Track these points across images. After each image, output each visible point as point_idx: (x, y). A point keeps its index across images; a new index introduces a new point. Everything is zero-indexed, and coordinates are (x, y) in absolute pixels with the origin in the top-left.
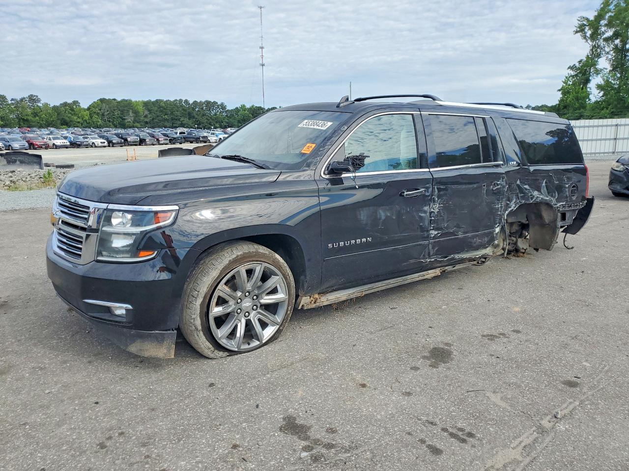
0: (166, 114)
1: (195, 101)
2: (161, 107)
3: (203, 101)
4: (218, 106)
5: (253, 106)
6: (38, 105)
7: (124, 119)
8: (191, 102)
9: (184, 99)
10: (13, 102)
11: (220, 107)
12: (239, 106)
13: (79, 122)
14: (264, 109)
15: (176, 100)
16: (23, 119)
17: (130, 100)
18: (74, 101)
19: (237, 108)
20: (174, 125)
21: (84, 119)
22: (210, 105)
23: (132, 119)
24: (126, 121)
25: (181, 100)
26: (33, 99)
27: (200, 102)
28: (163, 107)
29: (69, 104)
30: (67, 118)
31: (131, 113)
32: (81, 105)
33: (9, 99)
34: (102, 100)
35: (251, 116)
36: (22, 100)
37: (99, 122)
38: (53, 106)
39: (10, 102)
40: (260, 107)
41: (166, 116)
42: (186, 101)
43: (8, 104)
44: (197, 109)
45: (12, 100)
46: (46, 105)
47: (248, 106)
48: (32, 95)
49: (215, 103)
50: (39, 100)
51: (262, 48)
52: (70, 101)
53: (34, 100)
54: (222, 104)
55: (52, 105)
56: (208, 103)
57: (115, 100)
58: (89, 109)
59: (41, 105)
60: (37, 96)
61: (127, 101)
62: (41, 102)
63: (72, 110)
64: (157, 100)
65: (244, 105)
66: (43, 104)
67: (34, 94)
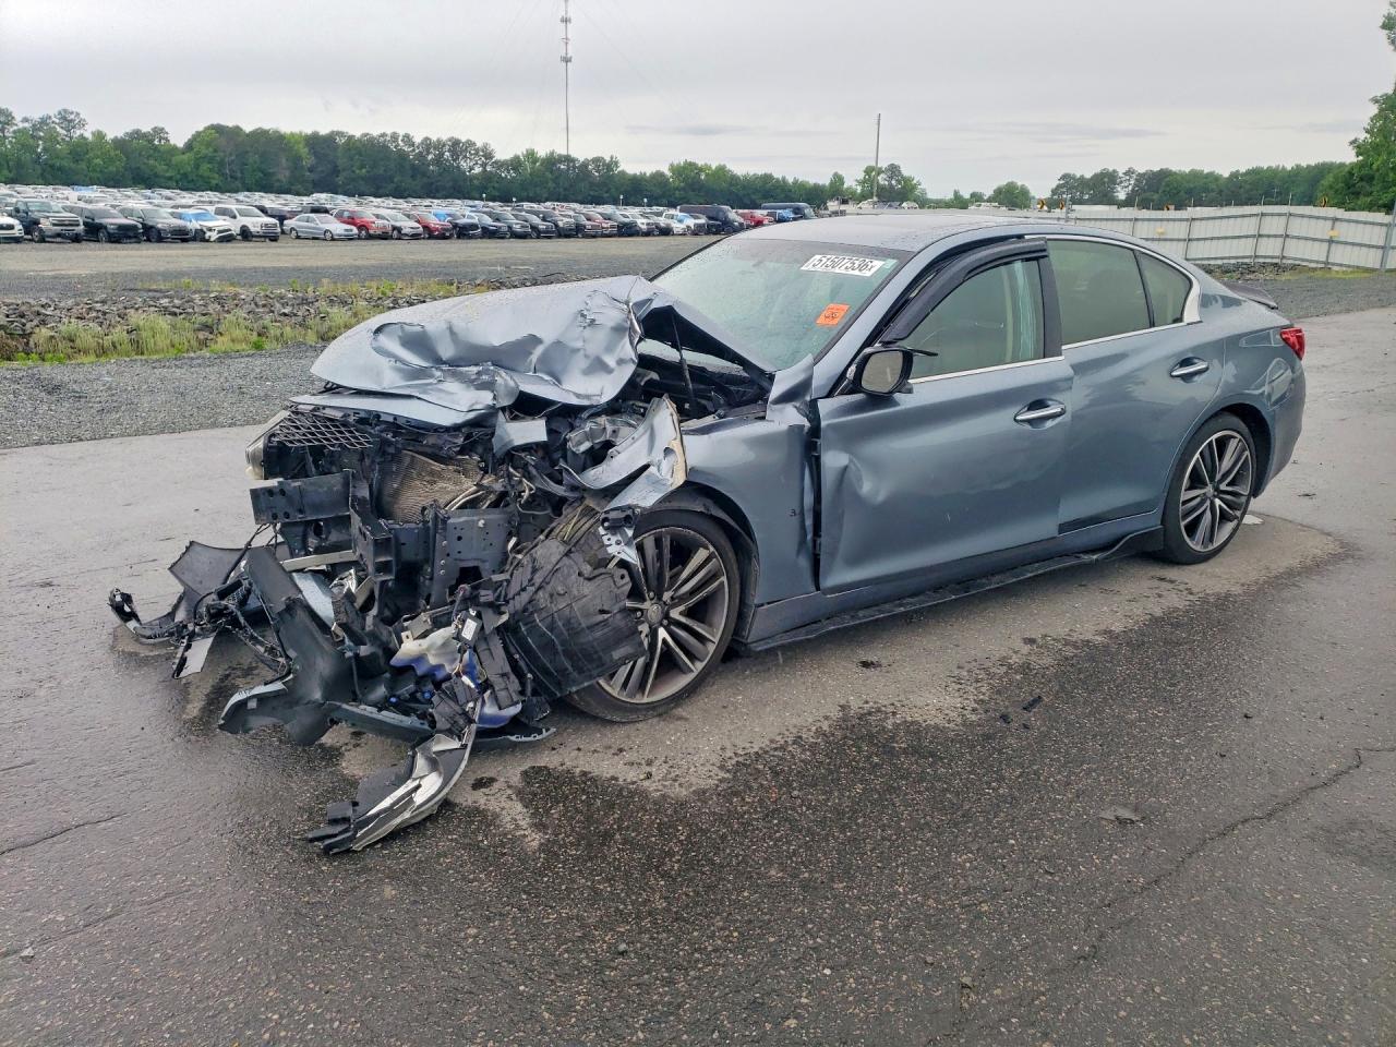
1: (427, 139)
3: (444, 138)
4: (477, 151)
5: (552, 153)
6: (82, 136)
7: (274, 174)
8: (418, 140)
9: (401, 133)
10: (26, 125)
11: (481, 153)
12: (521, 152)
13: (170, 178)
14: (578, 160)
15: (383, 135)
16: (52, 166)
17: (276, 132)
18: (156, 128)
19: (517, 158)
20: (381, 191)
21: (182, 172)
22: (458, 148)
23: (287, 173)
24: (275, 178)
25: (395, 137)
26: (67, 120)
27: (438, 140)
28: (355, 149)
29: (144, 136)
30: (145, 168)
31: (284, 161)
32: (169, 137)
33: (18, 118)
34: (217, 129)
35: (550, 176)
36: (44, 121)
37: (214, 178)
38: (112, 137)
39: (21, 125)
40: (568, 159)
41: (364, 170)
42: (408, 139)
43: (19, 131)
44: (430, 157)
45: (25, 120)
46: (100, 135)
47: (542, 153)
48: (65, 111)
49: (470, 144)
50: (82, 124)
51: (566, 20)
52: (145, 128)
53: (71, 121)
54: (486, 147)
55: (110, 136)
56: (456, 143)
58: (190, 146)
59: (88, 135)
60: (78, 114)
62: (86, 127)
63: (156, 148)
64: (333, 132)
65: (533, 151)
66: (93, 134)
67: (70, 109)
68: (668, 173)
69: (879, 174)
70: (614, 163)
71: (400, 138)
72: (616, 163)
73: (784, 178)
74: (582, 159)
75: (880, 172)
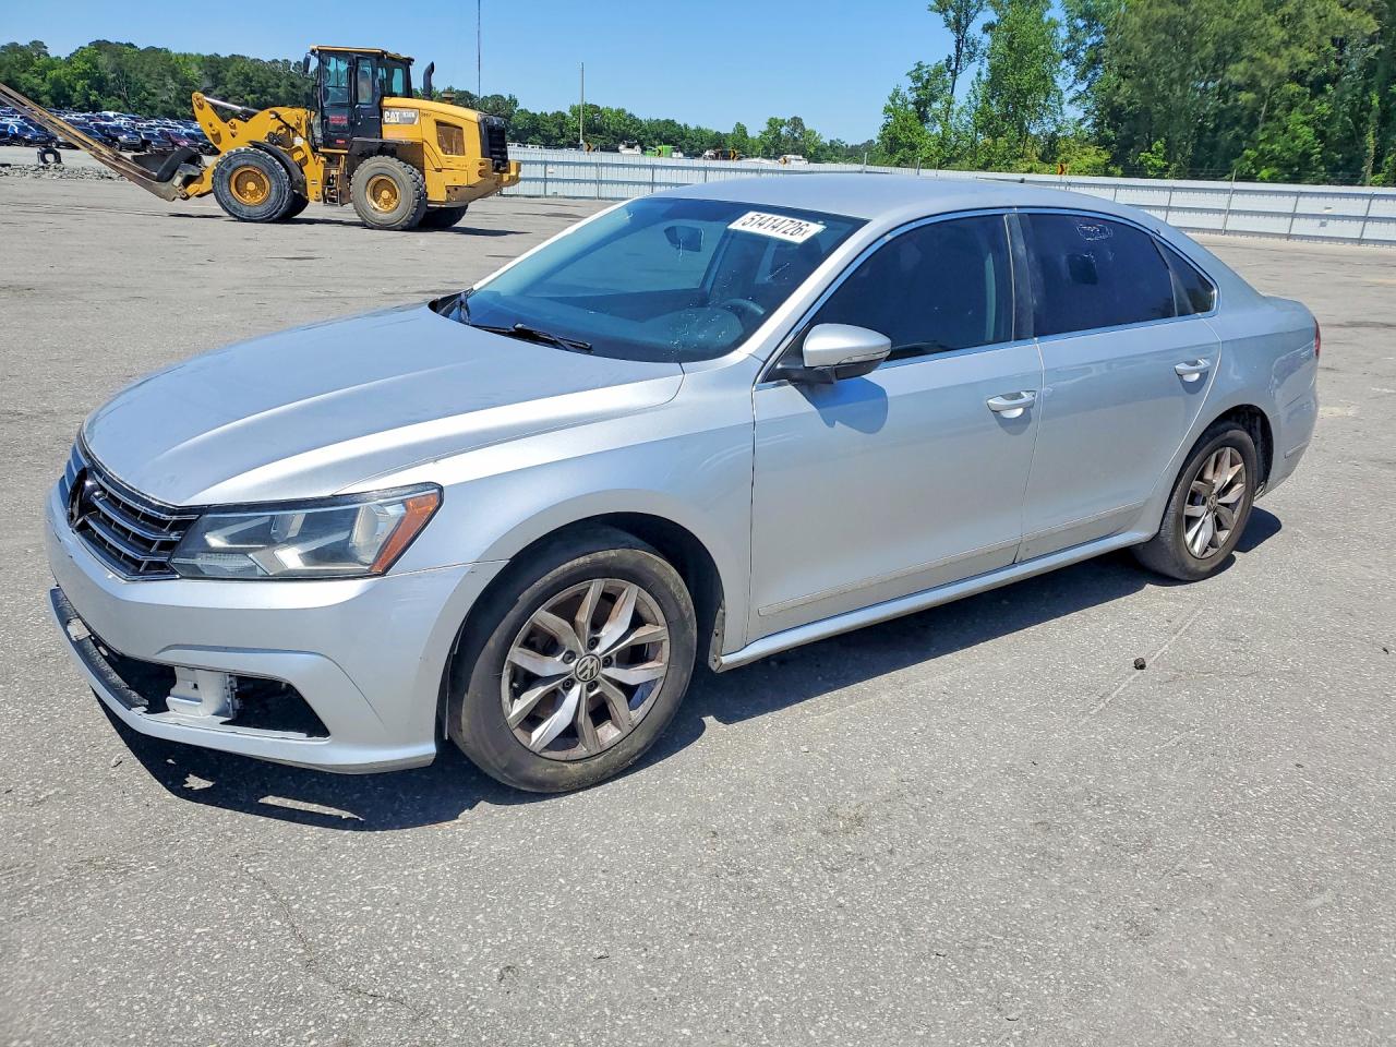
0: (251, 93)
2: (238, 75)
7: (154, 95)
13: (48, 91)
15: (275, 61)
17: (169, 52)
18: (34, 42)
21: (60, 85)
23: (173, 94)
24: (158, 99)
25: (285, 64)
28: (247, 75)
29: (21, 49)
31: (170, 81)
32: (49, 51)
34: (101, 45)
40: (467, 92)
41: (253, 96)
42: (298, 66)
52: (23, 42)
57: (131, 45)
58: (69, 61)
61: (160, 50)
63: (30, 61)
64: (233, 55)
68: (569, 114)
69: (781, 126)
71: (292, 65)
74: (481, 97)
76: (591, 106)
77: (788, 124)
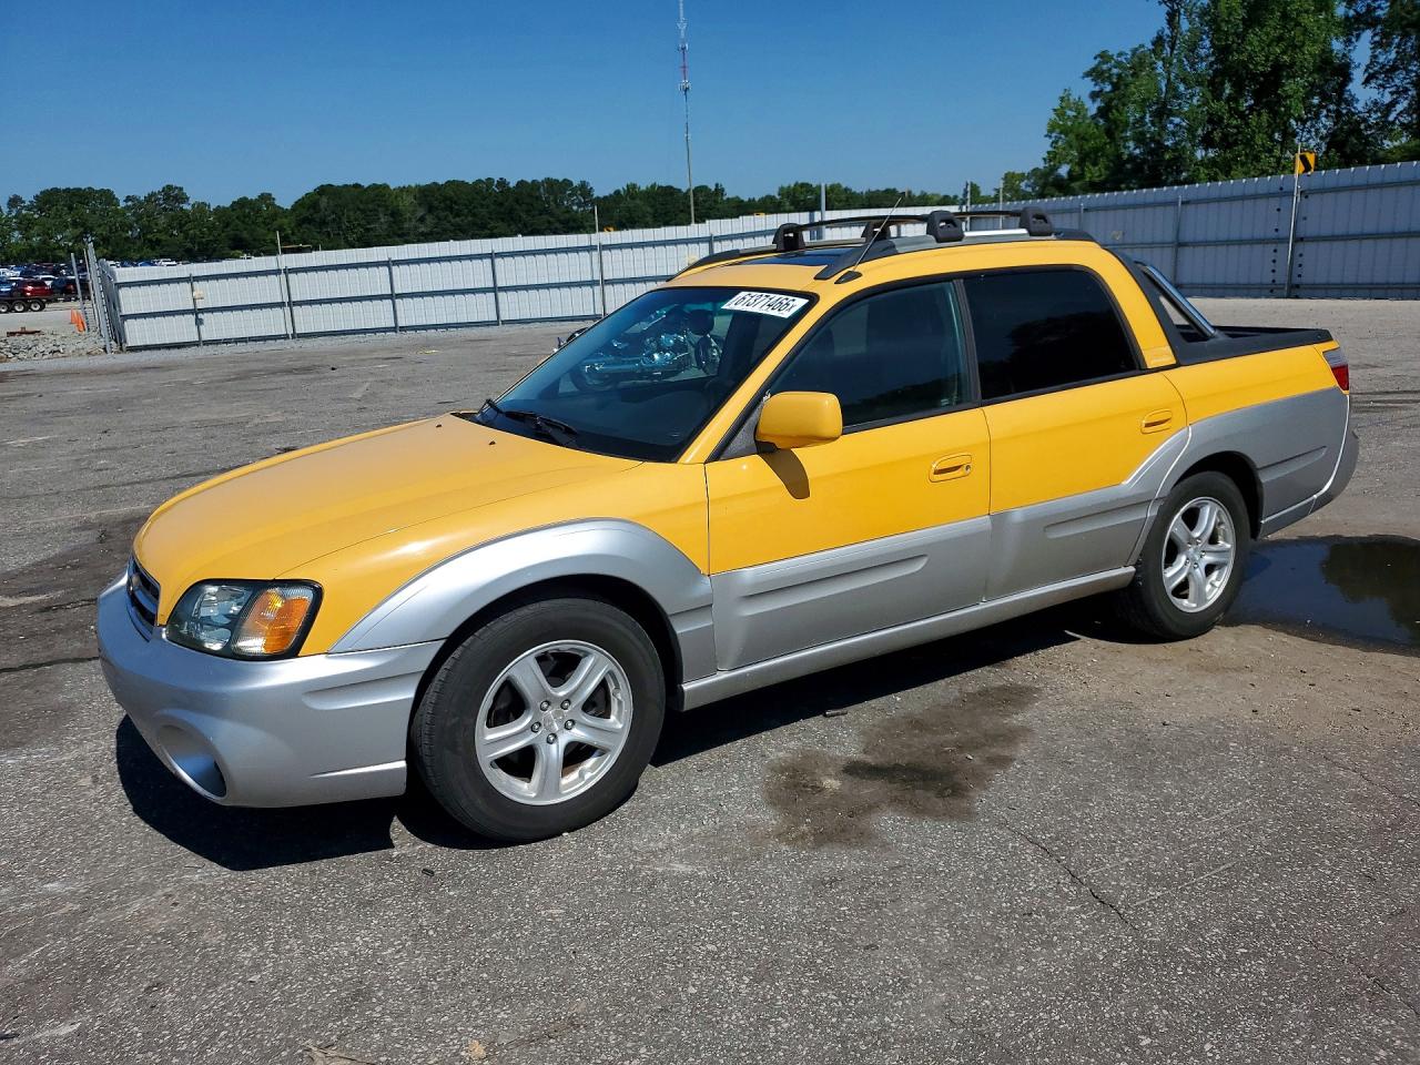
0: (458, 215)
1: (521, 184)
2: (446, 199)
3: (540, 179)
4: (574, 190)
5: (653, 186)
6: (182, 209)
7: (368, 230)
8: (512, 184)
9: (496, 178)
11: (578, 193)
12: (621, 186)
13: (271, 242)
14: (680, 190)
15: (480, 181)
18: (262, 195)
19: (617, 192)
21: (284, 233)
22: (557, 187)
23: (385, 227)
24: (374, 233)
25: (489, 181)
26: (173, 195)
27: (534, 182)
28: (451, 199)
29: (250, 203)
30: (245, 235)
31: (382, 216)
32: (276, 202)
33: (120, 196)
35: (649, 209)
36: (151, 197)
37: (314, 238)
38: (216, 207)
39: (122, 204)
41: (457, 219)
42: (502, 183)
43: (122, 210)
45: (128, 199)
46: (201, 206)
47: (643, 188)
48: (170, 187)
49: (567, 183)
50: (185, 199)
52: (252, 196)
53: (174, 197)
54: (583, 185)
55: (213, 207)
56: (550, 183)
57: (357, 185)
59: (185, 207)
60: (181, 189)
62: (191, 201)
63: (259, 214)
65: (634, 186)
67: (175, 184)
68: (778, 197)
70: (719, 191)
72: (723, 190)
73: (910, 192)
75: (1022, 177)
76: (803, 185)
77: (1028, 178)
